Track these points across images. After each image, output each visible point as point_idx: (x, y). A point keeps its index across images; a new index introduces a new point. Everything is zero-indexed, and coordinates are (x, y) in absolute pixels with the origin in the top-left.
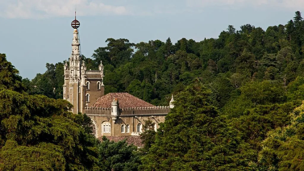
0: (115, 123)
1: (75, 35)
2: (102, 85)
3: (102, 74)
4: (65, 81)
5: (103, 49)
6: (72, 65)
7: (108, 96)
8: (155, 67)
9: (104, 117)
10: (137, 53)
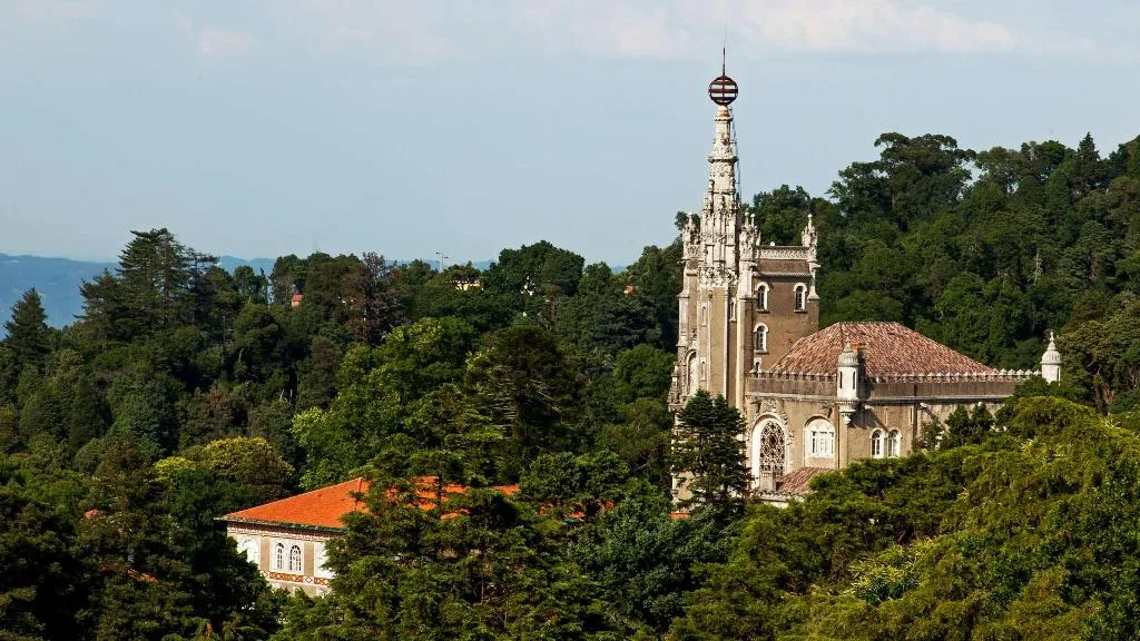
0: (850, 425)
1: (722, 127)
2: (813, 294)
3: (811, 257)
4: (687, 280)
5: (867, 168)
6: (707, 226)
7: (830, 333)
8: (1034, 231)
9: (813, 402)
10: (979, 184)
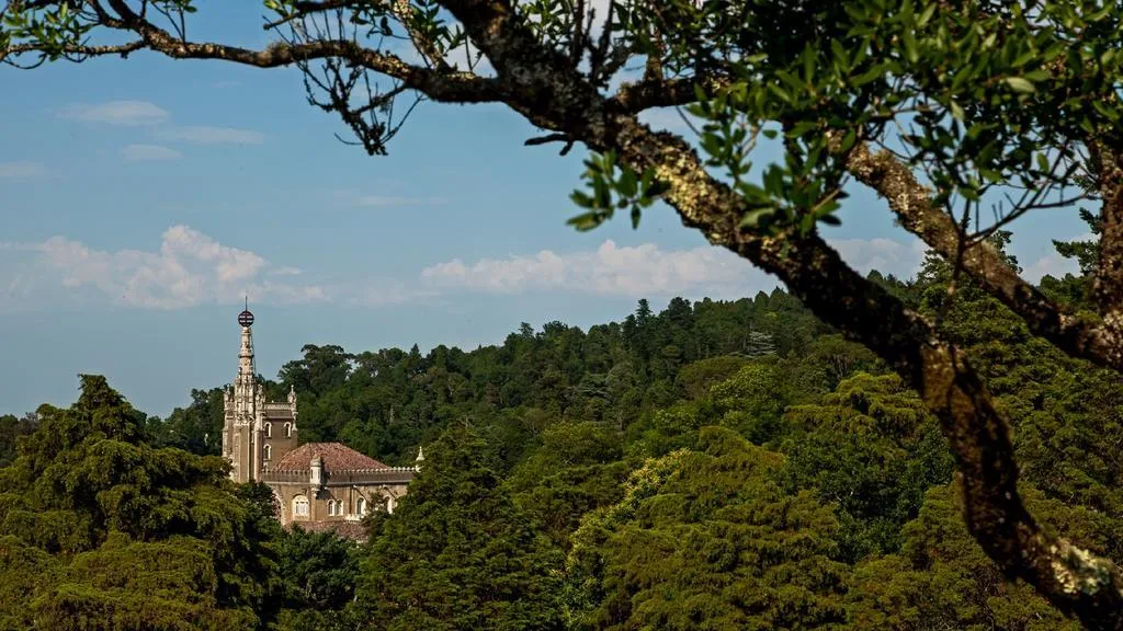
0: (317, 498)
1: (245, 339)
2: (294, 428)
3: (293, 409)
4: (227, 422)
5: (297, 364)
6: (239, 392)
7: (304, 449)
8: (389, 396)
9: (297, 486)
10: (358, 371)
